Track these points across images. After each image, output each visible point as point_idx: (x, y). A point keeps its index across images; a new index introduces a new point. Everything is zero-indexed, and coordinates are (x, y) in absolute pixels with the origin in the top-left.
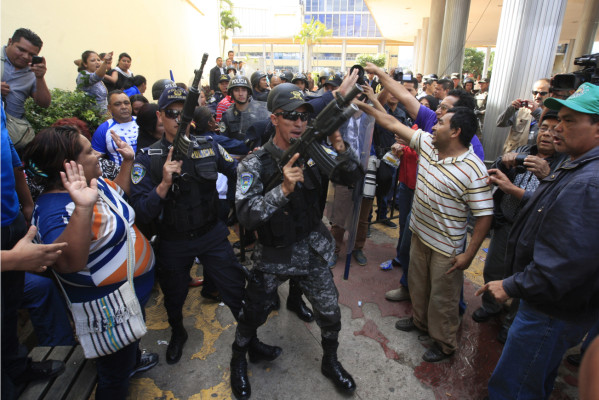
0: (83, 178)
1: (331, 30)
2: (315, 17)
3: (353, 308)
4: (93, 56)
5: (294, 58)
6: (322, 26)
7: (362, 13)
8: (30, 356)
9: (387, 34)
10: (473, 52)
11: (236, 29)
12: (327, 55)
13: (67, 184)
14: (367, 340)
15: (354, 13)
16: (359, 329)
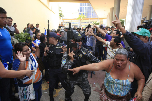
0: (22, 55)
1: (86, 16)
2: (82, 13)
3: (93, 84)
4: (30, 25)
5: (77, 23)
6: (83, 16)
7: (93, 12)
8: (15, 95)
9: (100, 17)
10: (122, 20)
11: (63, 17)
12: (85, 22)
13: (18, 56)
14: (96, 92)
15: (92, 12)
16: (94, 90)
